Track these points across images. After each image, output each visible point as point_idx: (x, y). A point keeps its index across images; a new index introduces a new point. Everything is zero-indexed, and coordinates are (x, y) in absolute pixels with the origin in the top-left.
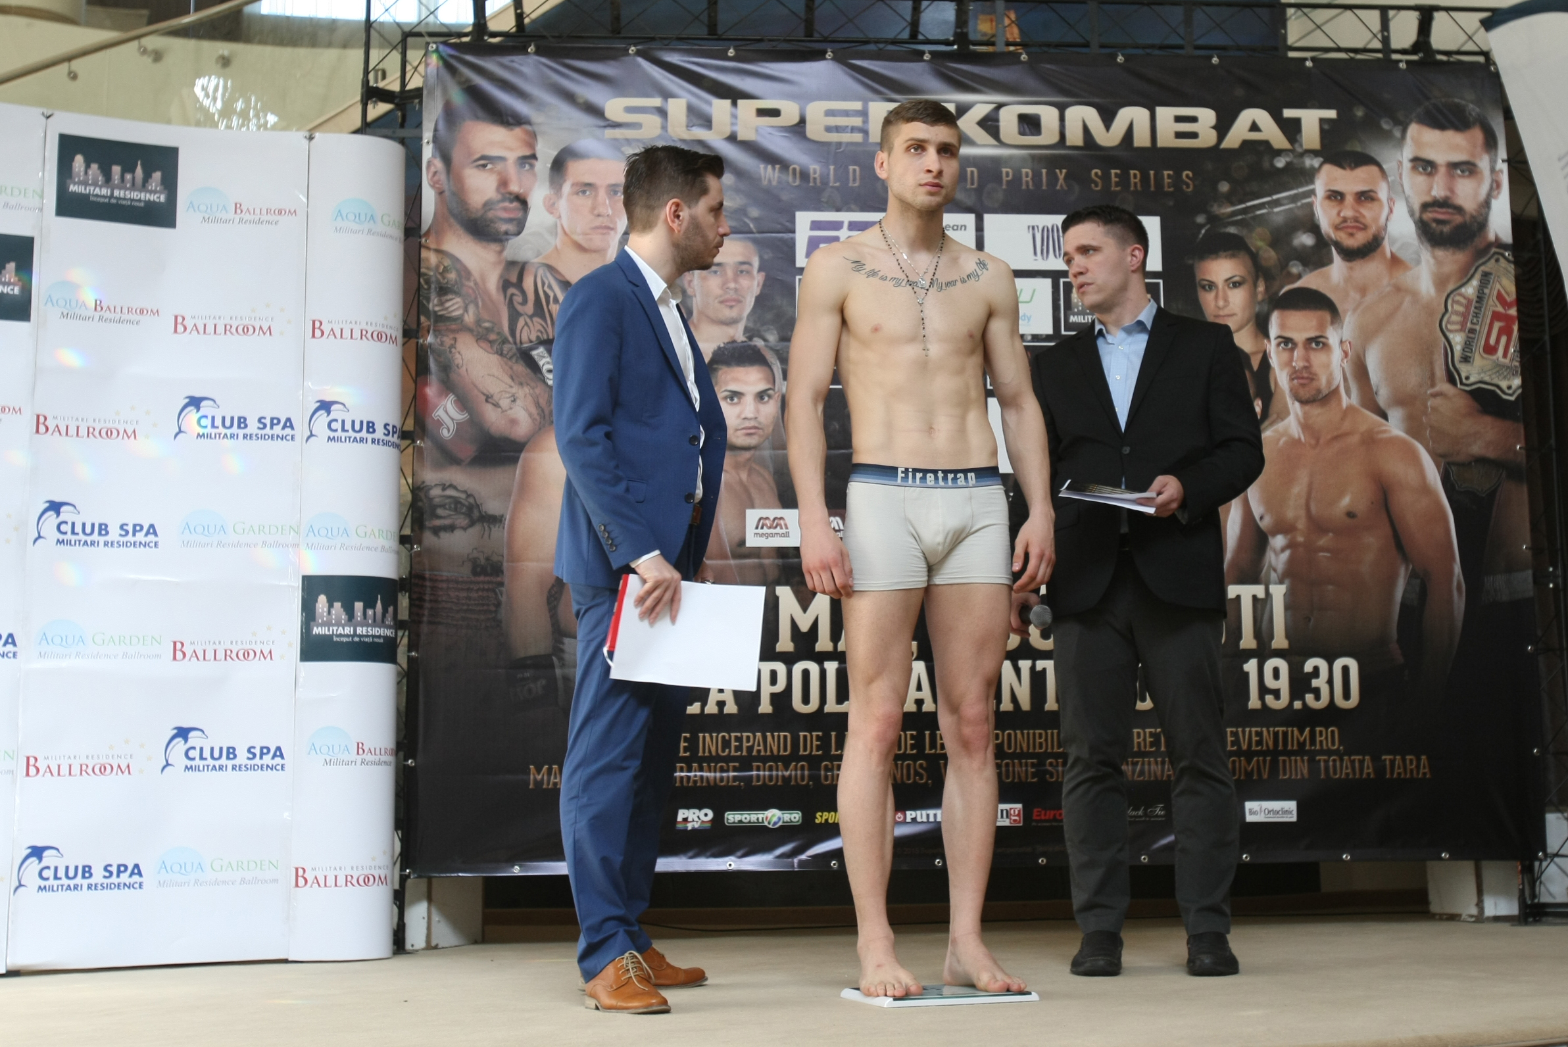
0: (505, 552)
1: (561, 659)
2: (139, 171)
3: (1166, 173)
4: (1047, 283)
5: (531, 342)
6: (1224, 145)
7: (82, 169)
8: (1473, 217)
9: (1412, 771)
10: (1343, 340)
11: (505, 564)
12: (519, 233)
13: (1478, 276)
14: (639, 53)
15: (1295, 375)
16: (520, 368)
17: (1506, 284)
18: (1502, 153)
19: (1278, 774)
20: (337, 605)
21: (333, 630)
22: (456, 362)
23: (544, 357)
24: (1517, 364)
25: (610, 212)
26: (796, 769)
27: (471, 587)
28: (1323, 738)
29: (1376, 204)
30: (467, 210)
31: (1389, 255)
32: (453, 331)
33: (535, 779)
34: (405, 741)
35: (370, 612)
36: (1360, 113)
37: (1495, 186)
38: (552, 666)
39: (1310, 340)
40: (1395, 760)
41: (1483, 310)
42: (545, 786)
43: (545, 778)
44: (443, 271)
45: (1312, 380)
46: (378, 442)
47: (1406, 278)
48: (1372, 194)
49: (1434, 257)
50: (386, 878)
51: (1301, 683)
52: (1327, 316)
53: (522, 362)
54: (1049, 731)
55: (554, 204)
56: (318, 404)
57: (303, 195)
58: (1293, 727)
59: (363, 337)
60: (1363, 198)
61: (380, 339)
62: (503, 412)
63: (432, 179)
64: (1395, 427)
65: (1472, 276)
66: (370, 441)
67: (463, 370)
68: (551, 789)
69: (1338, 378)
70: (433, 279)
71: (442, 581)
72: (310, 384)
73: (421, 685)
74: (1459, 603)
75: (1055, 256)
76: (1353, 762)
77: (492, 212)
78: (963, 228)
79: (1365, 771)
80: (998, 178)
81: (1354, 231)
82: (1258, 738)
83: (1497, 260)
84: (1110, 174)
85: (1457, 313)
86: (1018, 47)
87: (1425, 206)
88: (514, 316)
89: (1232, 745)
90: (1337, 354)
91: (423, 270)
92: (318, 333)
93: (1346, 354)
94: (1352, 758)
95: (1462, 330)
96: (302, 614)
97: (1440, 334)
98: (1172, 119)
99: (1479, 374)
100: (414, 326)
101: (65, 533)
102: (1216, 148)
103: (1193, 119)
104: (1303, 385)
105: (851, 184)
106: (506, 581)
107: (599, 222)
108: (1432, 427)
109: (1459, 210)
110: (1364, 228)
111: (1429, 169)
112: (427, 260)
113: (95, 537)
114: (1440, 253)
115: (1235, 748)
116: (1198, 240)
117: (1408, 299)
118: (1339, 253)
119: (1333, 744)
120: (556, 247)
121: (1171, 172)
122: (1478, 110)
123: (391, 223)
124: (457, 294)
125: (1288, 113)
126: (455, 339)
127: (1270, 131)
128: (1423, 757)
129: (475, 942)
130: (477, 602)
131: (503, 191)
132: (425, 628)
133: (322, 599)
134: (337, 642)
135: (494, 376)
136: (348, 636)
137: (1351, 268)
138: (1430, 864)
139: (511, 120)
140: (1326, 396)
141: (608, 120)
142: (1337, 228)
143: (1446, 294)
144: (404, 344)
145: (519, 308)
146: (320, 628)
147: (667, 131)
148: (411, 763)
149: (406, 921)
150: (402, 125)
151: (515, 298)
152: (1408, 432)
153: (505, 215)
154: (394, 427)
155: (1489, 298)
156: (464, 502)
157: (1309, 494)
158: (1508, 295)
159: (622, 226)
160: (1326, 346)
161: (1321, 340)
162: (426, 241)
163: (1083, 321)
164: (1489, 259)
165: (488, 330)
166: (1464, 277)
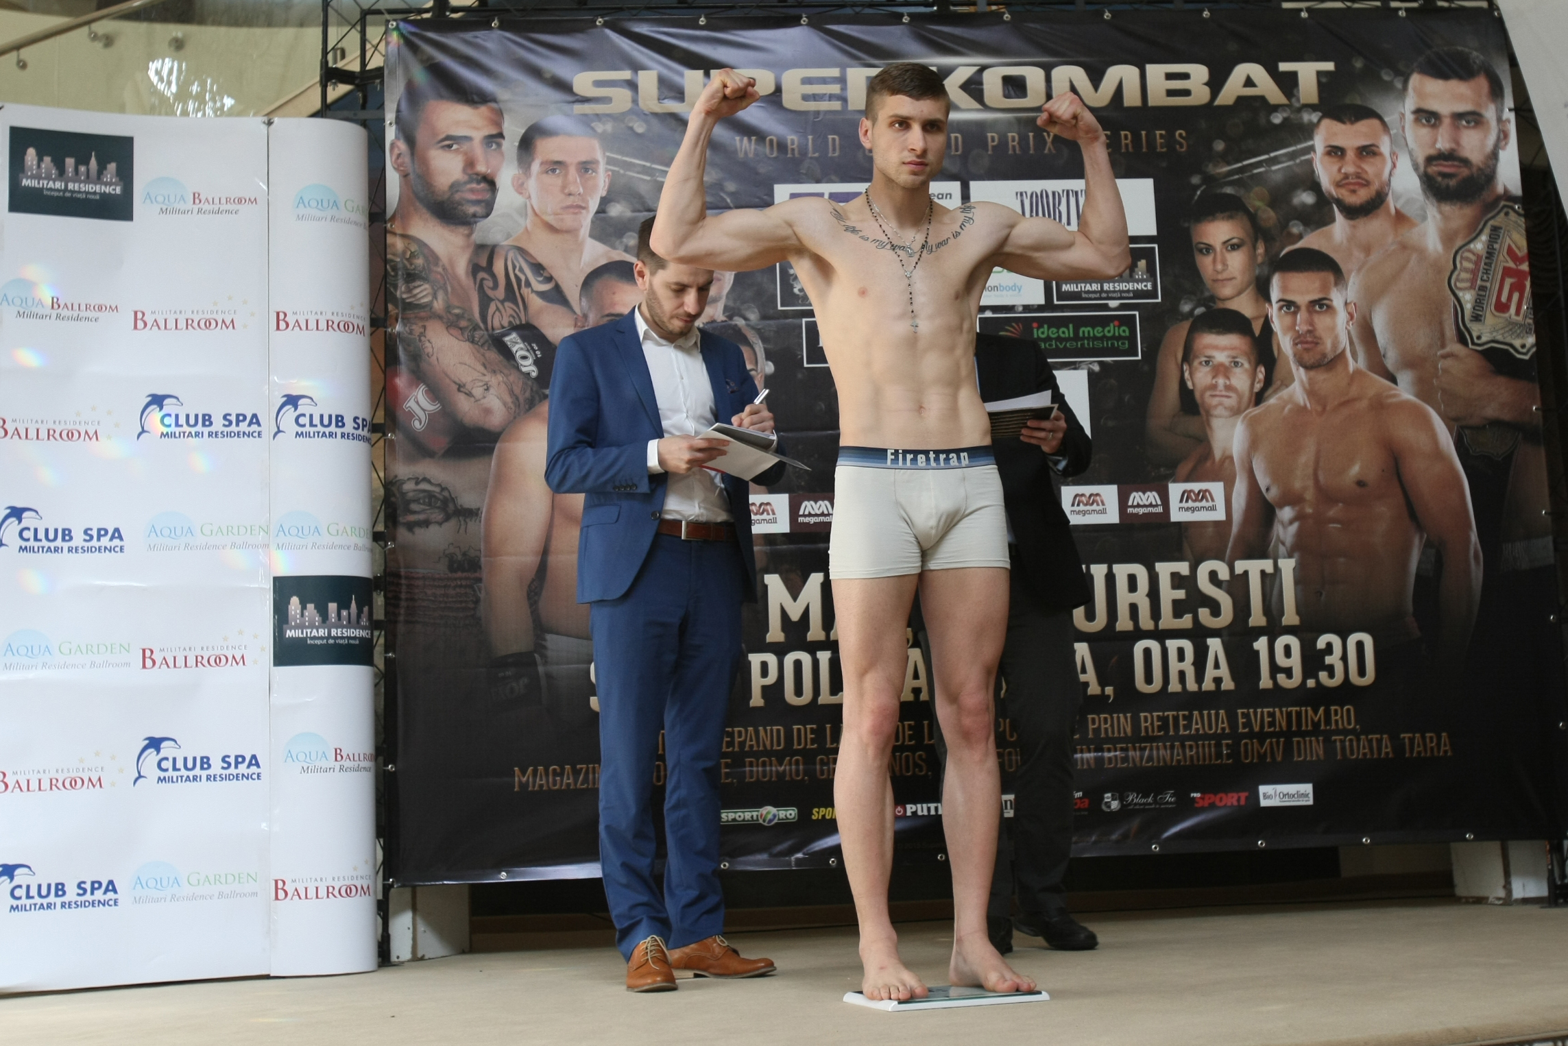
0: (483, 546)
1: (543, 656)
2: (93, 162)
3: (1158, 133)
5: (503, 327)
6: (1217, 102)
7: (35, 162)
8: (1479, 169)
9: (1432, 749)
10: (1348, 301)
11: (483, 559)
12: (487, 215)
13: (1487, 231)
14: (606, 25)
15: (1298, 340)
16: (493, 355)
17: (1517, 239)
18: (1509, 102)
19: (1293, 757)
20: (311, 607)
21: (307, 633)
22: (426, 351)
23: (517, 343)
24: (1531, 321)
25: (581, 190)
26: (790, 764)
27: (449, 584)
28: (1338, 717)
29: (1378, 158)
30: (433, 192)
31: (1393, 211)
32: (422, 319)
34: (385, 746)
35: (344, 613)
36: (1359, 64)
37: (1502, 136)
38: (535, 664)
39: (1313, 303)
40: (1414, 738)
41: (1493, 266)
42: (530, 789)
43: (531, 779)
44: (410, 256)
45: (1317, 344)
47: (1412, 235)
48: (1374, 148)
49: (1441, 212)
50: (368, 887)
51: (1314, 661)
52: (1331, 277)
53: (494, 350)
55: (523, 184)
56: (285, 398)
57: (264, 184)
58: (1306, 706)
59: (330, 328)
60: (1364, 153)
61: (346, 330)
62: (476, 401)
63: (395, 162)
64: (1405, 391)
65: (1481, 231)
66: (339, 435)
67: (433, 360)
68: (537, 792)
69: (1344, 341)
70: (400, 266)
71: (418, 578)
72: (276, 378)
73: (399, 687)
74: (1477, 573)
76: (1370, 741)
77: (459, 194)
78: (949, 196)
79: (1384, 750)
80: (983, 143)
81: (1357, 187)
82: (1270, 719)
83: (1507, 214)
85: (1466, 270)
86: (1001, 7)
87: (1430, 160)
88: (485, 301)
89: (1244, 727)
90: (1342, 317)
91: (389, 256)
92: (283, 325)
93: (1351, 316)
94: (1370, 737)
95: (1472, 287)
96: (274, 617)
97: (1450, 292)
98: (1163, 76)
99: (1491, 333)
100: (382, 315)
101: (28, 540)
102: (1210, 104)
103: (1186, 76)
104: (1307, 350)
105: (830, 155)
106: (484, 575)
107: (570, 200)
108: (1444, 391)
109: (1466, 162)
110: (1367, 184)
111: (1433, 121)
112: (393, 245)
113: (59, 543)
114: (1447, 208)
115: (1247, 730)
116: (1193, 202)
117: (1414, 257)
118: (1341, 211)
119: (1349, 723)
120: (526, 228)
121: (1163, 132)
122: (1482, 57)
123: (355, 210)
124: (425, 280)
125: (1284, 67)
126: (424, 327)
127: (1265, 85)
128: (1444, 734)
129: (463, 952)
130: (454, 600)
131: (470, 172)
132: (401, 628)
133: (295, 601)
134: (311, 645)
135: (466, 364)
136: (322, 638)
137: (1354, 227)
138: (1453, 845)
139: (476, 98)
140: (1332, 360)
141: (576, 95)
142: (1338, 185)
143: (1454, 251)
144: (371, 334)
145: (490, 293)
146: (293, 631)
147: (637, 105)
148: (392, 768)
149: (391, 932)
150: (364, 107)
151: (485, 282)
152: (1418, 395)
153: (473, 197)
154: (364, 420)
155: (1499, 252)
156: (438, 495)
157: (1317, 462)
158: (1519, 248)
159: (594, 205)
160: (1330, 309)
161: (1325, 302)
162: (391, 226)
163: (1076, 290)
164: (1498, 213)
165: (459, 317)
166: (1473, 232)
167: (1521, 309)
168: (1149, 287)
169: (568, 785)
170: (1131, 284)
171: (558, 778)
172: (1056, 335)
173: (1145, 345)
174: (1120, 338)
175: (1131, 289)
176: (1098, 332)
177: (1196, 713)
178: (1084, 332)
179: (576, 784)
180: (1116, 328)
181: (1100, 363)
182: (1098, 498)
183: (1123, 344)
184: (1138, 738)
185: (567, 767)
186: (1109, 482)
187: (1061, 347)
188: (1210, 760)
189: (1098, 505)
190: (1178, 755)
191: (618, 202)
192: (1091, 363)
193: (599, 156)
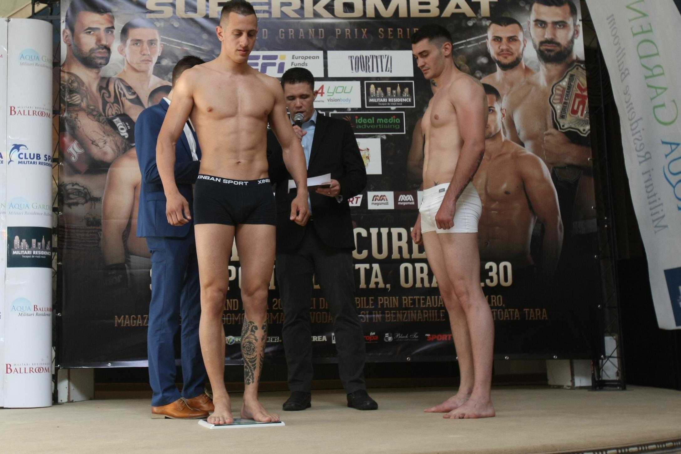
0: (102, 215)
1: (129, 265)
4: (358, 83)
5: (113, 115)
6: (443, 16)
8: (565, 48)
9: (538, 316)
10: (502, 108)
11: (102, 221)
12: (106, 64)
13: (568, 76)
16: (108, 128)
17: (582, 80)
18: (579, 16)
20: (24, 241)
21: (22, 252)
22: (78, 125)
23: (119, 122)
24: (588, 119)
25: (149, 53)
27: (86, 231)
28: (495, 301)
29: (517, 43)
30: (82, 53)
31: (524, 67)
32: (76, 111)
33: (118, 322)
34: (57, 305)
35: (39, 244)
37: (576, 32)
38: (125, 269)
40: (530, 311)
41: (570, 93)
42: (122, 326)
43: (122, 321)
44: (71, 82)
45: (488, 128)
46: (42, 164)
47: (533, 78)
48: (516, 38)
49: (546, 68)
50: (48, 369)
51: (484, 274)
52: (494, 97)
53: (109, 125)
54: (362, 298)
55: (123, 50)
56: (14, 146)
57: (6, 48)
59: (34, 114)
60: (511, 40)
61: (42, 115)
62: (100, 148)
63: (65, 39)
64: (528, 150)
65: (565, 77)
66: (38, 163)
67: (81, 129)
68: (125, 327)
69: (500, 126)
70: (67, 86)
71: (73, 229)
72: (10, 137)
73: (64, 278)
74: (561, 235)
75: (362, 70)
76: (509, 312)
77: (94, 54)
78: (318, 57)
79: (516, 316)
80: (334, 33)
81: (507, 56)
83: (577, 69)
84: (388, 30)
85: (558, 95)
87: (542, 43)
88: (105, 103)
90: (499, 115)
91: (62, 82)
92: (13, 112)
93: (504, 115)
94: (509, 310)
95: (560, 103)
96: (8, 245)
97: (550, 105)
98: (418, 4)
99: (569, 124)
100: (58, 109)
102: (439, 17)
103: (428, 4)
105: (263, 38)
106: (103, 228)
107: (144, 58)
108: (546, 150)
109: (558, 44)
110: (512, 54)
111: (543, 25)
112: (64, 77)
114: (549, 66)
117: (534, 89)
118: (499, 66)
119: (500, 303)
120: (124, 70)
123: (47, 60)
124: (78, 93)
126: (77, 114)
127: (465, 8)
128: (544, 310)
129: (91, 399)
130: (89, 239)
131: (99, 44)
132: (65, 251)
133: (17, 238)
134: (24, 258)
135: (96, 132)
136: (29, 255)
137: (506, 74)
138: (547, 361)
139: (102, 10)
140: (494, 135)
141: (148, 9)
142: (498, 54)
143: (552, 85)
144: (53, 117)
145: (107, 99)
146: (16, 252)
147: (175, 14)
148: (60, 314)
149: (58, 389)
150: (51, 14)
151: (105, 95)
152: (534, 152)
153: (100, 55)
154: (49, 156)
155: (574, 86)
156: (82, 191)
157: (487, 182)
158: (583, 85)
159: (155, 60)
160: (494, 112)
161: (492, 108)
162: (63, 68)
163: (375, 101)
164: (573, 68)
165: (93, 110)
166: (561, 77)
167: (583, 113)
168: (410, 100)
169: (140, 324)
170: (401, 99)
171: (135, 321)
172: (366, 122)
173: (407, 127)
174: (396, 124)
175: (401, 101)
176: (386, 121)
177: (428, 297)
178: (379, 121)
179: (143, 324)
180: (394, 119)
181: (386, 135)
182: (384, 197)
183: (397, 126)
184: (401, 308)
185: (139, 316)
186: (390, 190)
187: (369, 127)
188: (435, 319)
189: (384, 200)
190: (420, 316)
191: (166, 58)
192: (382, 135)
193: (158, 37)
